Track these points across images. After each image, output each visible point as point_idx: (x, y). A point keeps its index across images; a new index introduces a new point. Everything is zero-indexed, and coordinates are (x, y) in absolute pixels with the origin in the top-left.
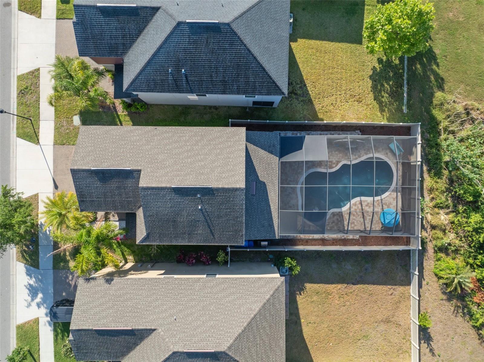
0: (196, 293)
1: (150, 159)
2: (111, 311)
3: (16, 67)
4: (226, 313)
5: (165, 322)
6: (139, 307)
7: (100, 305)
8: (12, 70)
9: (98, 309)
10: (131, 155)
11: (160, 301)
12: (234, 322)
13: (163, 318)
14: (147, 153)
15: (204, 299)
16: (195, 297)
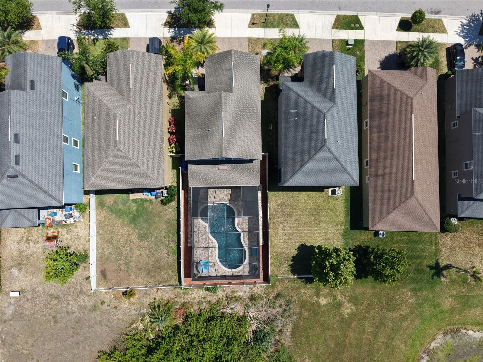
0: (153, 129)
1: (239, 98)
2: (142, 75)
3: (299, 13)
4: (141, 148)
5: (135, 109)
6: (144, 93)
7: (145, 68)
8: (297, 11)
9: (143, 67)
10: (242, 87)
11: (148, 106)
12: (135, 153)
13: (137, 108)
14: (243, 97)
15: (150, 134)
16: (151, 128)
